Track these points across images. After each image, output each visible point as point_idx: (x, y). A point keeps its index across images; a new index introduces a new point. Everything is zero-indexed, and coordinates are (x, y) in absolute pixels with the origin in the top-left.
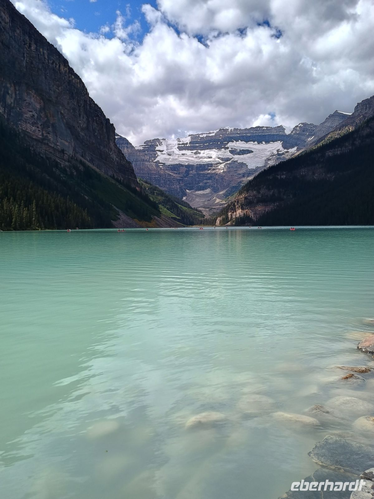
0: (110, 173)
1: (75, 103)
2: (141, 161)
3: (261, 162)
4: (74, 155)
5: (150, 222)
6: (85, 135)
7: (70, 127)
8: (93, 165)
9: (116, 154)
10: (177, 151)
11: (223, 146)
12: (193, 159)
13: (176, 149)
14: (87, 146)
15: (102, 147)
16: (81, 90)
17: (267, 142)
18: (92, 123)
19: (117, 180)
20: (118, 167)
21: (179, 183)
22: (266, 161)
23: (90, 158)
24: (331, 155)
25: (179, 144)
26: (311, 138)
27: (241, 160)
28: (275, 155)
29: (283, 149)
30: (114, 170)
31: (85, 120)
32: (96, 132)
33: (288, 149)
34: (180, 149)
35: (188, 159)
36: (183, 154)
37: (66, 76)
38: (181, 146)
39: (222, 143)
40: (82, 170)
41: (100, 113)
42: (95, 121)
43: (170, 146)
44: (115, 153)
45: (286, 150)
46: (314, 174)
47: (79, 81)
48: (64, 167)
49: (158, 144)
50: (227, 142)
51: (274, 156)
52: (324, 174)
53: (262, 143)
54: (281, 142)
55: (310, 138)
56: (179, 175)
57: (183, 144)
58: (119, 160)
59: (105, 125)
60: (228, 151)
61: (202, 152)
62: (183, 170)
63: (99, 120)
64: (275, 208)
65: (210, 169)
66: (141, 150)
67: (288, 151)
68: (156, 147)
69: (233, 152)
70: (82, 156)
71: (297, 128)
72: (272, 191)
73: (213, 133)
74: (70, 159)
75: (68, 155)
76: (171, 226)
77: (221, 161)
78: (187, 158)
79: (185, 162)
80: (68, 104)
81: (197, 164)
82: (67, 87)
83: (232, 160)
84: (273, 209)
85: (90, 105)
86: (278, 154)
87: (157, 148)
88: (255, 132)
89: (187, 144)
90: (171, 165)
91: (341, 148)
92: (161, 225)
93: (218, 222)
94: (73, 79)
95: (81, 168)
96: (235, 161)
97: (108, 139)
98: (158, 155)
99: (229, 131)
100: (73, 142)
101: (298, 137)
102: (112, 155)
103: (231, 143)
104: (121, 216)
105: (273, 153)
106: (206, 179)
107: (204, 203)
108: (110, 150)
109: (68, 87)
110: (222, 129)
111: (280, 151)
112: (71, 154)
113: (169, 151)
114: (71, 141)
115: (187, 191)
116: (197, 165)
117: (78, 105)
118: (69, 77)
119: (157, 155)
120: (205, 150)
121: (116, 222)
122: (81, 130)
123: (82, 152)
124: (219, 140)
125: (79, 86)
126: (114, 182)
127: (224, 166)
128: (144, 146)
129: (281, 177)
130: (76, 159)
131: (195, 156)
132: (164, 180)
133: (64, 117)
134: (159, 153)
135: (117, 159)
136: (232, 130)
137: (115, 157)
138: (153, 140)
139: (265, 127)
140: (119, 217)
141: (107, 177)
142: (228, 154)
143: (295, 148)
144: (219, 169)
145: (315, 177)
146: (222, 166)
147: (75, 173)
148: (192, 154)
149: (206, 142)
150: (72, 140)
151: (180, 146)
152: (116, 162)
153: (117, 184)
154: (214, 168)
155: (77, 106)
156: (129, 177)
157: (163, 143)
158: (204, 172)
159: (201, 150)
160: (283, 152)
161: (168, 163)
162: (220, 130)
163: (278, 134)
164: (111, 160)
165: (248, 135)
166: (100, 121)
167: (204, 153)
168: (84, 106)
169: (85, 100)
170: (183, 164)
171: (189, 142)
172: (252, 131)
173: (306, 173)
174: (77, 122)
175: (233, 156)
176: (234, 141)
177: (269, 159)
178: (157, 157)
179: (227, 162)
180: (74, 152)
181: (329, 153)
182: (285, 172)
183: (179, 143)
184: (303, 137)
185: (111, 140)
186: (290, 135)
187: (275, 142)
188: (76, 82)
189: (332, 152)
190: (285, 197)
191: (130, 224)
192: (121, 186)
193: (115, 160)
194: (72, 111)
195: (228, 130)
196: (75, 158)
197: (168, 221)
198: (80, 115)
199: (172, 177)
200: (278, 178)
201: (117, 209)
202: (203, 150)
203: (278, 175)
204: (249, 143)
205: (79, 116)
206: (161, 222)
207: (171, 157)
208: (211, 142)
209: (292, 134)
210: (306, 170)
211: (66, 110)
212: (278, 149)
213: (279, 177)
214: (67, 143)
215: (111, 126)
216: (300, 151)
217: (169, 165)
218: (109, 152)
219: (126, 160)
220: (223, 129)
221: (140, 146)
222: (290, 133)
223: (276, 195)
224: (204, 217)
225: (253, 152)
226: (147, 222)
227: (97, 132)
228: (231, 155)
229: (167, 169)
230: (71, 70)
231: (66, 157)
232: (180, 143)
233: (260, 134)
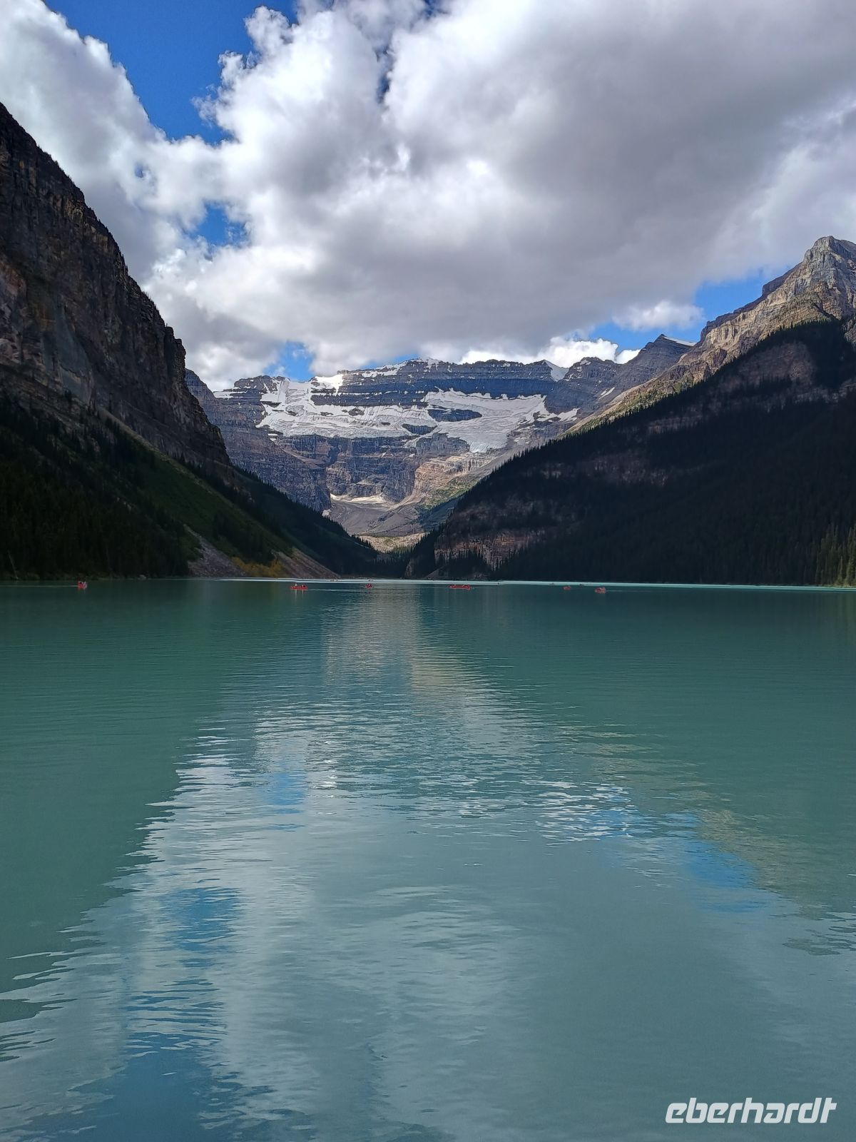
0: (172, 450)
1: (96, 290)
2: (228, 424)
3: (498, 438)
4: (92, 407)
5: (269, 566)
6: (117, 361)
7: (83, 341)
8: (134, 429)
9: (186, 408)
10: (310, 406)
11: (414, 401)
12: (347, 425)
13: (308, 400)
14: (120, 387)
15: (154, 392)
16: (110, 259)
17: (512, 396)
18: (134, 336)
19: (190, 467)
20: (189, 438)
21: (315, 479)
22: (510, 437)
23: (128, 415)
24: (659, 431)
25: (315, 391)
26: (609, 390)
27: (456, 433)
28: (529, 425)
29: (547, 413)
30: (181, 443)
31: (116, 327)
32: (141, 356)
33: (558, 413)
34: (317, 400)
35: (334, 425)
36: (323, 414)
37: (78, 226)
38: (321, 396)
39: (412, 393)
40: (112, 442)
41: (152, 315)
42: (140, 332)
43: (294, 394)
44: (184, 405)
45: (553, 415)
46: (622, 470)
47: (106, 239)
48: (73, 432)
49: (268, 389)
50: (423, 392)
51: (528, 428)
52: (644, 471)
53: (501, 397)
54: (542, 397)
55: (605, 392)
56: (314, 460)
57: (324, 391)
58: (193, 423)
59: (162, 340)
60: (425, 410)
61: (367, 410)
62: (325, 448)
63: (148, 328)
64: (538, 540)
65: (384, 450)
66: (226, 399)
67: (559, 416)
68: (261, 395)
69: (437, 413)
70: (110, 410)
71: (578, 368)
72: (532, 504)
73: (393, 369)
74: (85, 417)
75: (81, 407)
76: (317, 577)
77: (410, 432)
78: (333, 422)
79: (329, 432)
80: (80, 290)
81: (355, 436)
82: (78, 251)
83: (435, 431)
84: (534, 542)
85: (130, 293)
86: (536, 423)
87: (265, 398)
88: (485, 371)
89: (333, 390)
90: (297, 437)
91: (681, 417)
92: (294, 573)
93: (410, 567)
94: (93, 234)
95: (110, 436)
96: (440, 434)
97: (170, 371)
98: (266, 414)
99: (430, 367)
100: (92, 378)
101: (580, 388)
102: (177, 410)
103: (432, 393)
104: (204, 550)
105: (525, 421)
106: (376, 472)
107: (371, 525)
108: (173, 399)
109: (81, 251)
110: (413, 361)
111: (541, 417)
112: (86, 405)
113: (291, 404)
114: (88, 374)
115: (333, 496)
116: (356, 438)
117: (104, 295)
118: (84, 229)
119: (263, 413)
120: (374, 406)
121: (195, 563)
122: (108, 351)
123: (110, 401)
124: (405, 387)
125: (106, 250)
126: (183, 471)
127: (417, 446)
128: (234, 390)
129: (550, 474)
130: (98, 415)
131: (350, 419)
132: (281, 471)
133: (73, 318)
134: (268, 409)
135: (188, 420)
136: (435, 364)
137: (183, 415)
138: (254, 379)
139: (509, 362)
140: (200, 551)
141: (169, 459)
142: (424, 418)
143: (574, 412)
144: (406, 451)
145: (624, 477)
146: (413, 443)
147: (97, 449)
148: (343, 413)
149: (377, 389)
150: (90, 373)
151: (318, 394)
152: (185, 426)
153: (192, 476)
154: (393, 447)
155: (101, 295)
156: (215, 461)
157: (278, 386)
158: (371, 457)
159: (365, 406)
160: (546, 419)
161: (289, 433)
162: (409, 363)
163: (536, 380)
164: (176, 420)
165: (470, 378)
166: (151, 331)
167: (372, 414)
168: (116, 296)
169: (118, 283)
170: (323, 435)
171: (337, 388)
172: (479, 371)
173: (606, 466)
174: (100, 332)
175: (437, 423)
176: (440, 390)
177: (516, 434)
178: (263, 417)
179: (424, 436)
180: (93, 399)
181: (656, 427)
182: (560, 464)
183: (314, 387)
184: (590, 389)
185: (176, 376)
186: (561, 383)
187: (529, 397)
188: (101, 240)
189: (661, 425)
190: (560, 518)
191: (226, 568)
192: (200, 482)
193: (183, 422)
194: (88, 305)
195: (426, 364)
196: (96, 414)
197: (308, 564)
198: (106, 316)
199: (299, 464)
200: (544, 476)
201: (195, 535)
202: (369, 406)
203: (545, 470)
204: (471, 395)
205: (103, 317)
206: (294, 565)
207: (296, 419)
208: (387, 389)
209: (567, 380)
210: (606, 462)
211: (74, 303)
212: (536, 412)
213: (546, 473)
214: (79, 379)
215: (175, 346)
216: (587, 419)
217: (291, 438)
218: (171, 404)
219: (209, 423)
220: (416, 363)
221: (224, 391)
222: (561, 377)
223: (540, 513)
224: (375, 557)
225: (481, 416)
226: (262, 566)
227: (144, 355)
228: (432, 419)
229: (286, 446)
230: (89, 213)
231: (75, 410)
232: (317, 388)
233: (496, 377)
